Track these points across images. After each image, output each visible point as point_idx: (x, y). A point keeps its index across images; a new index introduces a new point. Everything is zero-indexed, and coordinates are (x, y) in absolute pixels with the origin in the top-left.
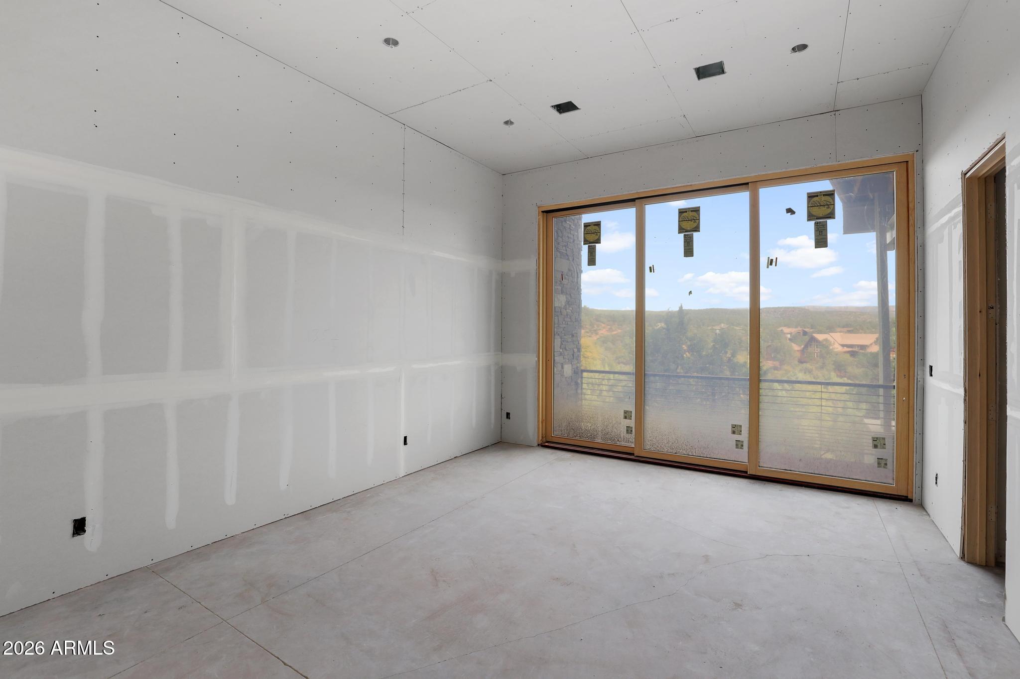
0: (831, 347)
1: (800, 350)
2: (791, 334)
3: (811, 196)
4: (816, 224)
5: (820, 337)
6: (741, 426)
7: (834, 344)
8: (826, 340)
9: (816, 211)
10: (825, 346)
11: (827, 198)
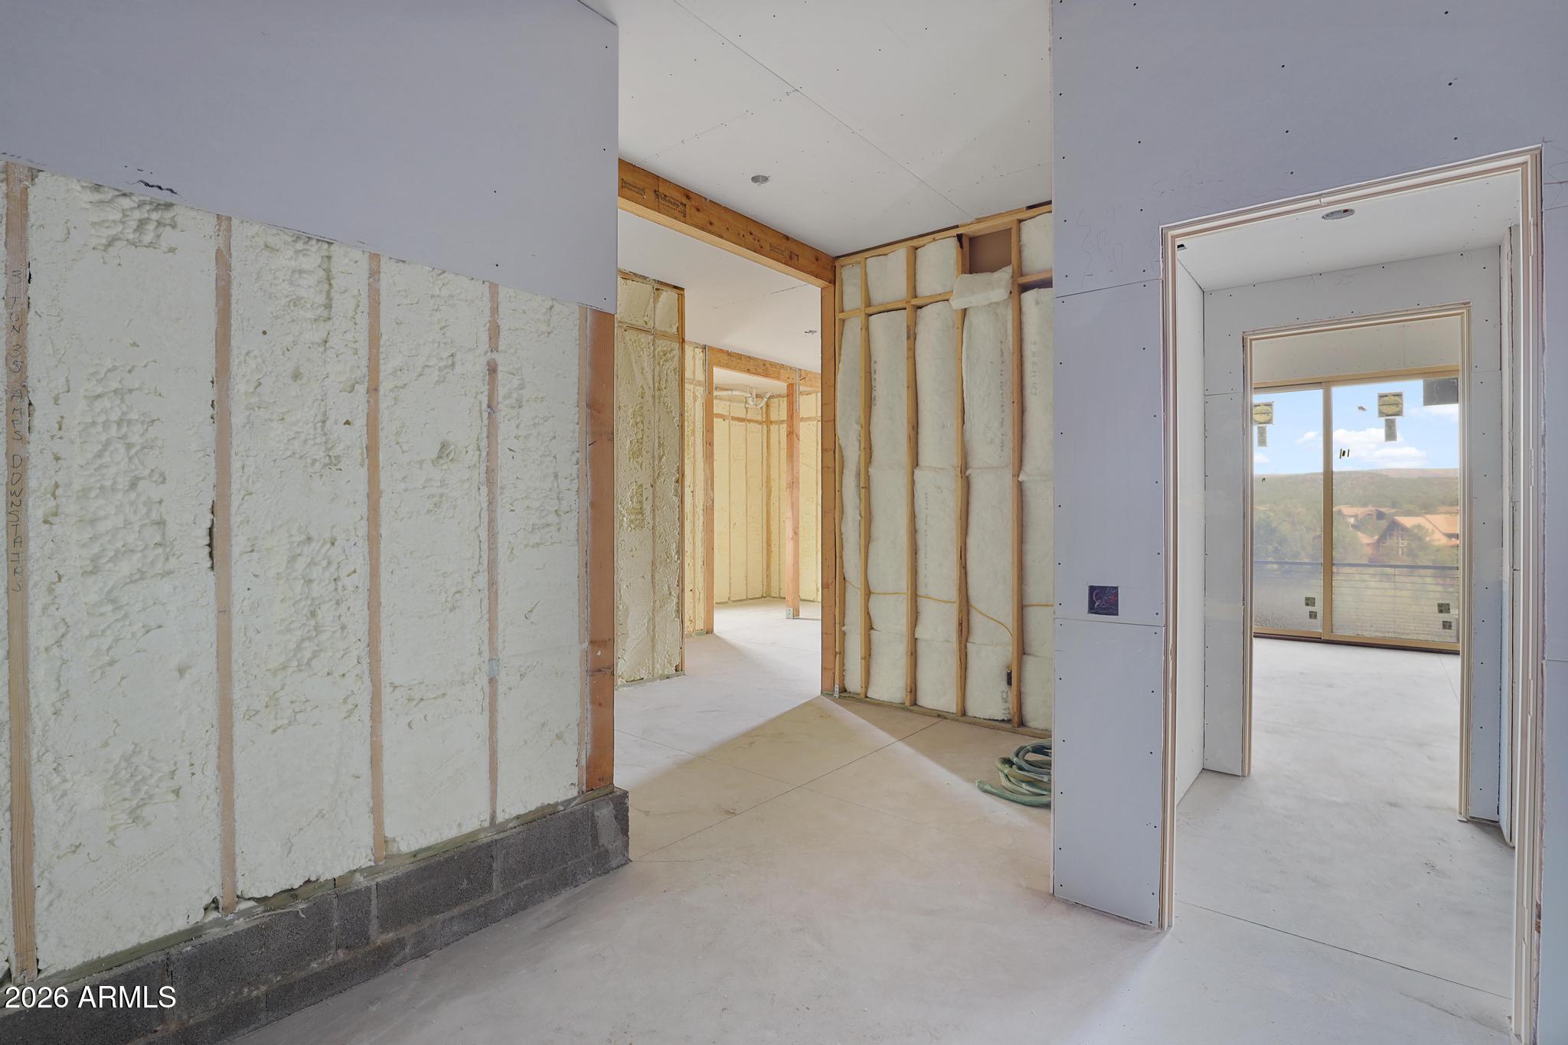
0: (1428, 539)
1: (1373, 543)
2: (1355, 516)
3: (1381, 396)
4: (1386, 420)
5: (1407, 521)
6: (1314, 599)
7: (1433, 531)
8: (1419, 527)
9: (1386, 409)
10: (1416, 536)
11: (1397, 398)
